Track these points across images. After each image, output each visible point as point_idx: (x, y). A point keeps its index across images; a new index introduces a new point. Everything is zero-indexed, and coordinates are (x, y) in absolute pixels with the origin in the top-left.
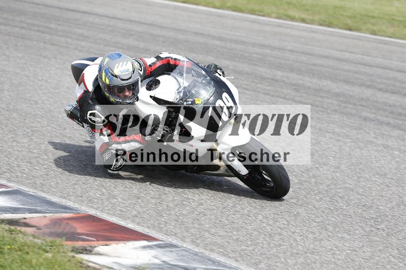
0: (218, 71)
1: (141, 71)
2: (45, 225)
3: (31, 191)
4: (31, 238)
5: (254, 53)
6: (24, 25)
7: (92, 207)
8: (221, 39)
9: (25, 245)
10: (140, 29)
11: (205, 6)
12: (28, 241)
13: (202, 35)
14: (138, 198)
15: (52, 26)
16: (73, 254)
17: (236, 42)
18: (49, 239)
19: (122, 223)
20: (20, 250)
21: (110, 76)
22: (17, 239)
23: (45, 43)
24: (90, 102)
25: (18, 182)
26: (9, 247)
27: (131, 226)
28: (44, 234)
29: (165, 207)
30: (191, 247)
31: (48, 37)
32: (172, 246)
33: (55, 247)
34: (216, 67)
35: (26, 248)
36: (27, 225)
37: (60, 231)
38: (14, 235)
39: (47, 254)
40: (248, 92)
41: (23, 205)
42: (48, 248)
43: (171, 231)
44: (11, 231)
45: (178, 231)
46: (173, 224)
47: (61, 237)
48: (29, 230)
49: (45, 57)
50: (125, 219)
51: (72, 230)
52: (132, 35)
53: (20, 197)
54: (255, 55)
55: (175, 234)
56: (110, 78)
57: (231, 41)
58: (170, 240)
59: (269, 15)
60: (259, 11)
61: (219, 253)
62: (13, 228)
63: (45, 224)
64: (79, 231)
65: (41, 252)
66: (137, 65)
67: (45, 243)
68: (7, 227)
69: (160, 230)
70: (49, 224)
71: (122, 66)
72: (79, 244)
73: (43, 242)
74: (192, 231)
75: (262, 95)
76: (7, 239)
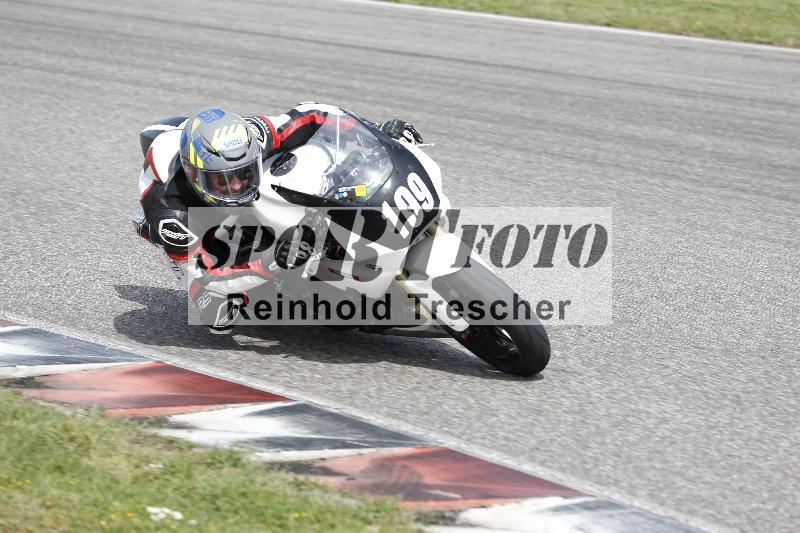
0: (406, 133)
2: (363, 471)
3: (332, 406)
4: (337, 497)
5: (751, 119)
6: (302, 85)
7: (452, 434)
8: (684, 93)
9: (327, 510)
10: (525, 81)
11: (652, 30)
12: (332, 503)
13: (647, 86)
14: (539, 412)
15: (356, 84)
16: (419, 526)
17: (716, 97)
18: (371, 499)
19: (510, 463)
20: (319, 521)
21: (204, 153)
22: (311, 499)
24: (163, 202)
25: (306, 389)
26: (296, 515)
27: (527, 468)
28: (362, 489)
29: (593, 429)
30: (647, 506)
32: (610, 505)
33: (383, 514)
34: (401, 126)
35: (329, 516)
36: (327, 472)
37: (391, 481)
38: (303, 493)
39: (369, 528)
40: (746, 197)
41: (317, 432)
42: (371, 516)
43: (608, 477)
44: (298, 485)
45: (620, 475)
46: (611, 462)
47: (394, 493)
48: (332, 482)
50: (516, 456)
51: (415, 479)
52: (511, 94)
53: (312, 419)
54: (755, 122)
55: (617, 483)
56: (205, 156)
57: (706, 95)
58: (607, 493)
59: (781, 42)
60: (760, 35)
61: (705, 517)
62: (301, 478)
63: (362, 468)
64: (428, 480)
65: (358, 523)
66: (254, 131)
67: (364, 507)
68: (291, 477)
69: (586, 474)
70: (370, 470)
71: (227, 133)
72: (429, 506)
73: (360, 503)
74: (650, 474)
75: (774, 201)
76: (291, 500)
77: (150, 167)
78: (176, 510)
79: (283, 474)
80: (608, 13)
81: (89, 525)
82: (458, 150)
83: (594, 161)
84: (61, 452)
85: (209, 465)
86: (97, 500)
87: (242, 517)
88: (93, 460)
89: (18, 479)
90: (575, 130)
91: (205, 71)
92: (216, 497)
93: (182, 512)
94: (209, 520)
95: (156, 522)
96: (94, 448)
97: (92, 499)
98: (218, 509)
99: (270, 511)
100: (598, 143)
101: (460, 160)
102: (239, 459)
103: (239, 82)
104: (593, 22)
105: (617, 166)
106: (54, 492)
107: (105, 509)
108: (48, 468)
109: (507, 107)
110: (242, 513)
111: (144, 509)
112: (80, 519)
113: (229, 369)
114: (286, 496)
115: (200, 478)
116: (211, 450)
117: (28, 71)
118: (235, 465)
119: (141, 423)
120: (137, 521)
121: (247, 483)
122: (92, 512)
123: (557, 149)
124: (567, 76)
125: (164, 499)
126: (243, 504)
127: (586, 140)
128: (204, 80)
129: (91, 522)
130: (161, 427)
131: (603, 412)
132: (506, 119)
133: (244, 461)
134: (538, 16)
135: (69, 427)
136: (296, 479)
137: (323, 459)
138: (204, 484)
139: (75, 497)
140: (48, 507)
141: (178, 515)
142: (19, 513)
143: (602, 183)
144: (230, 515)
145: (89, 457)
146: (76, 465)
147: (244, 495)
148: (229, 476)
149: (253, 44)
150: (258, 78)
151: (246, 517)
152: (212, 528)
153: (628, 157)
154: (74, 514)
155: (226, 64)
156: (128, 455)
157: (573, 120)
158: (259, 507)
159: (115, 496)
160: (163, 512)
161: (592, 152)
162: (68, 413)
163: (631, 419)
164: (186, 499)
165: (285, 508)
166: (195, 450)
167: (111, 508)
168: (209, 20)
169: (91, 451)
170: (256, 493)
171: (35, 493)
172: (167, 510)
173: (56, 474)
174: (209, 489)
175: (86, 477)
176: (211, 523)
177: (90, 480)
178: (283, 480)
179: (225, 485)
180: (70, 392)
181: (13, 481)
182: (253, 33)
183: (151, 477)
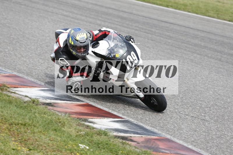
1: (91, 38)
2: (142, 142)
3: (135, 122)
4: (134, 148)
6: (137, 28)
7: (169, 134)
9: (130, 151)
10: (203, 34)
12: (132, 149)
14: (195, 131)
15: (153, 30)
18: (144, 150)
19: (185, 145)
20: (128, 154)
21: (74, 40)
22: (126, 148)
23: (148, 39)
24: (61, 53)
25: (128, 116)
26: (121, 152)
27: (190, 147)
28: (141, 147)
31: (150, 36)
35: (131, 153)
36: (132, 140)
37: (150, 146)
38: (124, 146)
41: (130, 129)
42: (143, 154)
43: (214, 152)
44: (123, 143)
46: (215, 148)
47: (151, 149)
48: (133, 143)
49: (148, 47)
50: (187, 143)
51: (157, 146)
52: (198, 38)
53: (129, 125)
62: (124, 141)
63: (142, 141)
64: (160, 147)
66: (89, 35)
67: (141, 152)
68: (121, 140)
69: (207, 151)
70: (143, 141)
71: (81, 35)
72: (160, 154)
73: (140, 151)
76: (121, 147)
77: (58, 42)
78: (87, 146)
79: (119, 140)
80: (230, 18)
81: (62, 147)
82: (181, 52)
83: (220, 60)
84: (57, 125)
85: (98, 134)
86: (65, 140)
87: (106, 150)
88: (65, 129)
89: (43, 132)
90: (216, 51)
91: (110, 21)
92: (99, 144)
93: (89, 147)
94: (96, 150)
95: (81, 149)
96: (66, 125)
97: (64, 140)
98: (99, 147)
99: (114, 150)
100: (222, 55)
101: (181, 55)
102: (107, 134)
103: (120, 26)
104: (225, 20)
105: (227, 62)
106: (53, 136)
107: (67, 143)
108: (52, 129)
109: (196, 41)
110: (106, 149)
111: (78, 144)
112: (60, 145)
113: (107, 108)
114: (119, 146)
115: (95, 138)
116: (99, 130)
117: (60, 16)
118: (105, 135)
119: (80, 120)
120: (76, 148)
121: (108, 141)
122: (63, 143)
123: (210, 55)
124: (215, 34)
125: (84, 142)
126: (106, 147)
127: (219, 54)
128: (110, 24)
129: (63, 146)
130: (85, 122)
131: (214, 133)
132: (196, 45)
133: (108, 134)
134: (209, 16)
135: (60, 118)
136: (122, 141)
137: (131, 137)
138: (96, 140)
139: (59, 139)
140: (51, 141)
141: (87, 148)
142: (43, 141)
143: (222, 67)
144: (102, 149)
145: (64, 128)
146: (60, 130)
147: (107, 144)
148: (103, 138)
149: (125, 15)
150: (125, 25)
151: (107, 151)
152: (97, 152)
153: (230, 60)
154: (58, 143)
155: (116, 20)
156: (75, 129)
157: (216, 47)
158: (111, 148)
159: (70, 140)
160: (83, 146)
161: (220, 57)
162: (60, 114)
163: (222, 136)
164: (90, 143)
165: (118, 149)
166: (94, 129)
167: (69, 143)
168: (113, 7)
169: (65, 126)
170: (111, 144)
171: (48, 136)
172: (84, 146)
173: (54, 132)
174: (97, 141)
175: (63, 133)
176: (96, 151)
177: (64, 134)
178: (119, 141)
179: (102, 141)
180: (61, 109)
181: (42, 132)
182: (125, 12)
183: (81, 136)
